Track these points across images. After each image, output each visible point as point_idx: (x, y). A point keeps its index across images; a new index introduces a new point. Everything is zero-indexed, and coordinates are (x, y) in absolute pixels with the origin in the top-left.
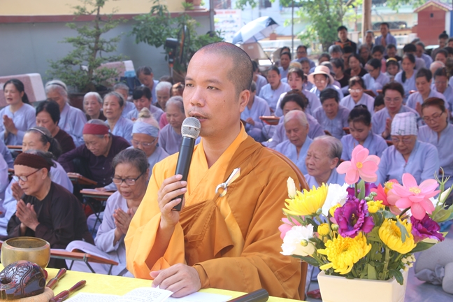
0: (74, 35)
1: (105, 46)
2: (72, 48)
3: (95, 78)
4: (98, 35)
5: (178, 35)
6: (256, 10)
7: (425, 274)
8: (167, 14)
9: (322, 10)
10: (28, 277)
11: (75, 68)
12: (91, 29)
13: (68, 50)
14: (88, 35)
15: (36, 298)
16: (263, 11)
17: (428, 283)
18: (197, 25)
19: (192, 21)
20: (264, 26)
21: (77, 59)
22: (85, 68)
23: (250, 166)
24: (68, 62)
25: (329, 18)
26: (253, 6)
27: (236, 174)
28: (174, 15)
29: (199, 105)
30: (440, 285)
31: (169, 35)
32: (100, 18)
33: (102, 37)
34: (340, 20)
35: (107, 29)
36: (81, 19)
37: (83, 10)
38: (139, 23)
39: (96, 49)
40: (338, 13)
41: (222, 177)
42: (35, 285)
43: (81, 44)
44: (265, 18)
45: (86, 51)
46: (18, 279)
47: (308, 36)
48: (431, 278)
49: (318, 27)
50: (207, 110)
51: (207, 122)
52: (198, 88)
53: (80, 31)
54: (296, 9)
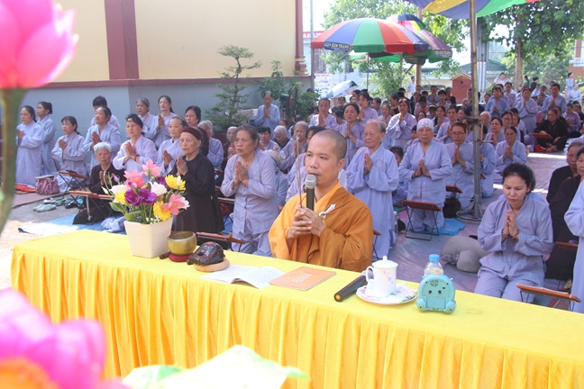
0: (221, 91)
1: (241, 99)
2: (219, 100)
3: (234, 120)
4: (236, 92)
5: (290, 92)
6: (343, 74)
7: (447, 257)
8: (283, 78)
9: (388, 76)
10: (213, 253)
11: (221, 114)
12: (232, 88)
13: (216, 102)
14: (230, 92)
15: (218, 265)
16: (348, 75)
17: (449, 263)
18: (303, 85)
19: (299, 83)
20: (348, 87)
21: (222, 108)
22: (227, 113)
23: (341, 204)
24: (216, 109)
25: (392, 81)
26: (341, 72)
27: (332, 207)
28: (288, 79)
29: (315, 168)
30: (456, 265)
31: (283, 92)
32: (238, 81)
33: (238, 94)
34: (400, 83)
35: (243, 88)
36: (225, 81)
37: (227, 75)
38: (263, 84)
39: (235, 101)
40: (399, 78)
41: (324, 208)
42: (218, 258)
43: (225, 97)
44: (348, 81)
45: (228, 102)
46: (207, 253)
47: (378, 93)
48: (450, 260)
49: (385, 87)
50: (319, 171)
51: (320, 178)
52: (315, 157)
53: (225, 89)
54: (370, 74)
